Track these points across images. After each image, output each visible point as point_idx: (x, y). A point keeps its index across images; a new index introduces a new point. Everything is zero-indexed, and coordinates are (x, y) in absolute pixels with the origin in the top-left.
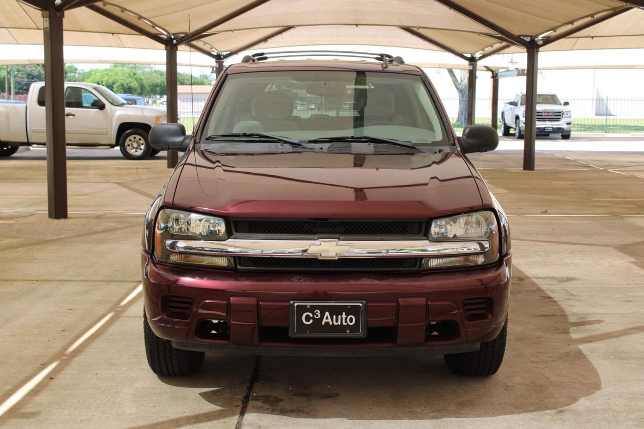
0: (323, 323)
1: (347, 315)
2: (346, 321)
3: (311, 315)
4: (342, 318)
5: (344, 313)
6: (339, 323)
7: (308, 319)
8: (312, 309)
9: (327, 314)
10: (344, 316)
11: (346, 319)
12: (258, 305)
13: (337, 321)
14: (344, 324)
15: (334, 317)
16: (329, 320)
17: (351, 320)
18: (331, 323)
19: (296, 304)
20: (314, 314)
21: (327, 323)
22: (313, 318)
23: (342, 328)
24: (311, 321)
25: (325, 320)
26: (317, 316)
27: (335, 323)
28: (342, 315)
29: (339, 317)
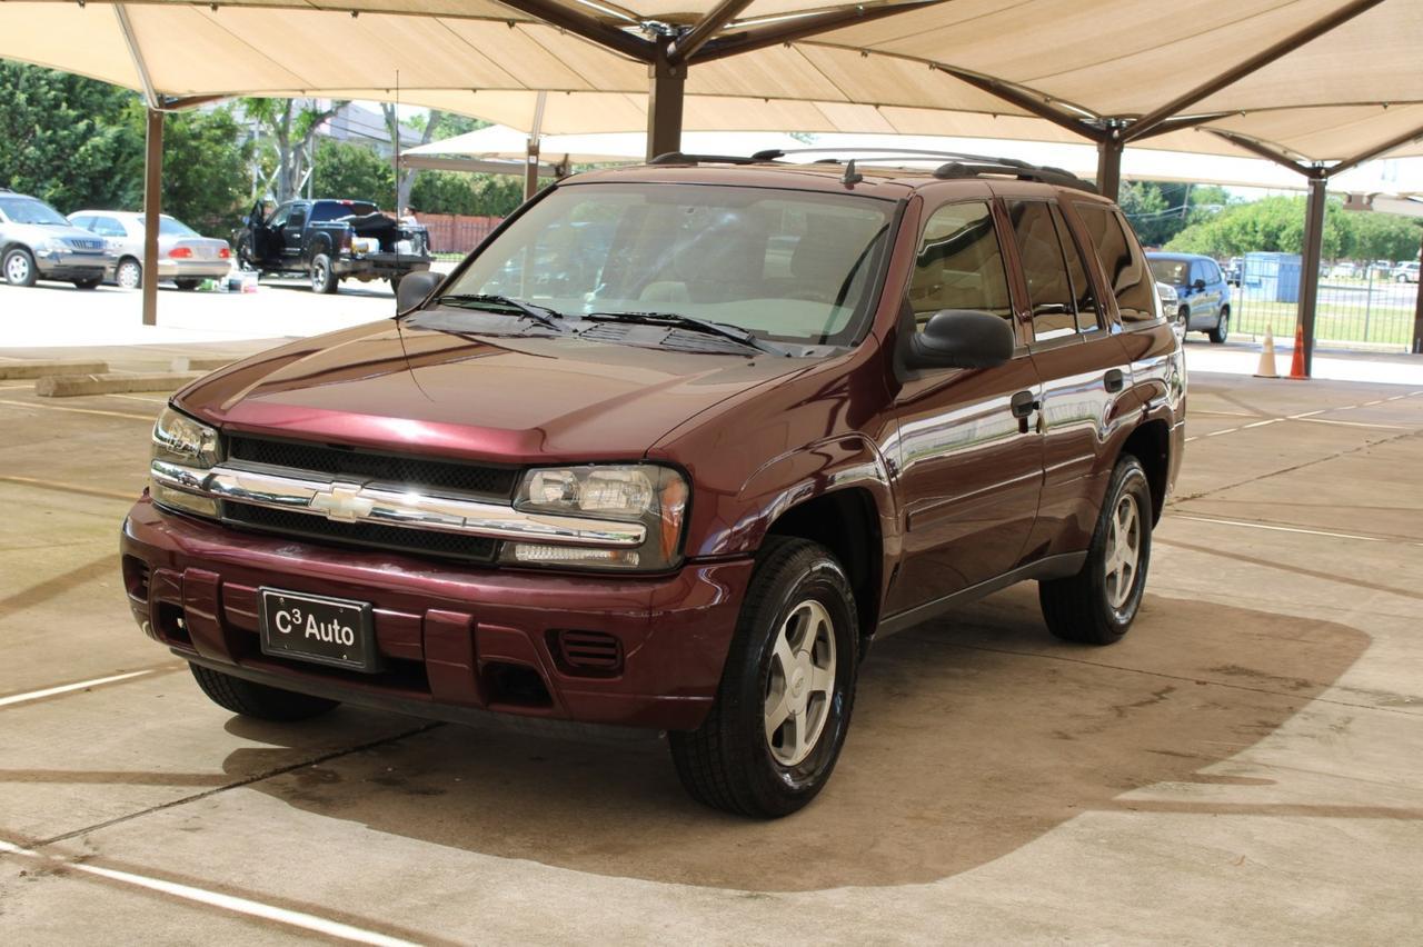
0: (307, 636)
1: (342, 625)
2: (340, 638)
3: (289, 618)
4: (333, 630)
5: (336, 621)
6: (330, 638)
7: (284, 622)
8: (290, 605)
9: (311, 618)
10: (337, 627)
11: (340, 631)
12: (220, 585)
13: (327, 635)
14: (339, 642)
15: (322, 625)
16: (315, 631)
17: (347, 634)
18: (318, 638)
19: (265, 593)
20: (292, 615)
21: (312, 635)
22: (291, 623)
23: (335, 649)
24: (290, 627)
25: (308, 631)
26: (297, 620)
27: (326, 639)
28: (332, 624)
29: (330, 626)
